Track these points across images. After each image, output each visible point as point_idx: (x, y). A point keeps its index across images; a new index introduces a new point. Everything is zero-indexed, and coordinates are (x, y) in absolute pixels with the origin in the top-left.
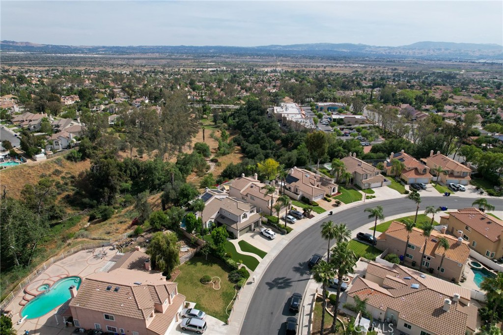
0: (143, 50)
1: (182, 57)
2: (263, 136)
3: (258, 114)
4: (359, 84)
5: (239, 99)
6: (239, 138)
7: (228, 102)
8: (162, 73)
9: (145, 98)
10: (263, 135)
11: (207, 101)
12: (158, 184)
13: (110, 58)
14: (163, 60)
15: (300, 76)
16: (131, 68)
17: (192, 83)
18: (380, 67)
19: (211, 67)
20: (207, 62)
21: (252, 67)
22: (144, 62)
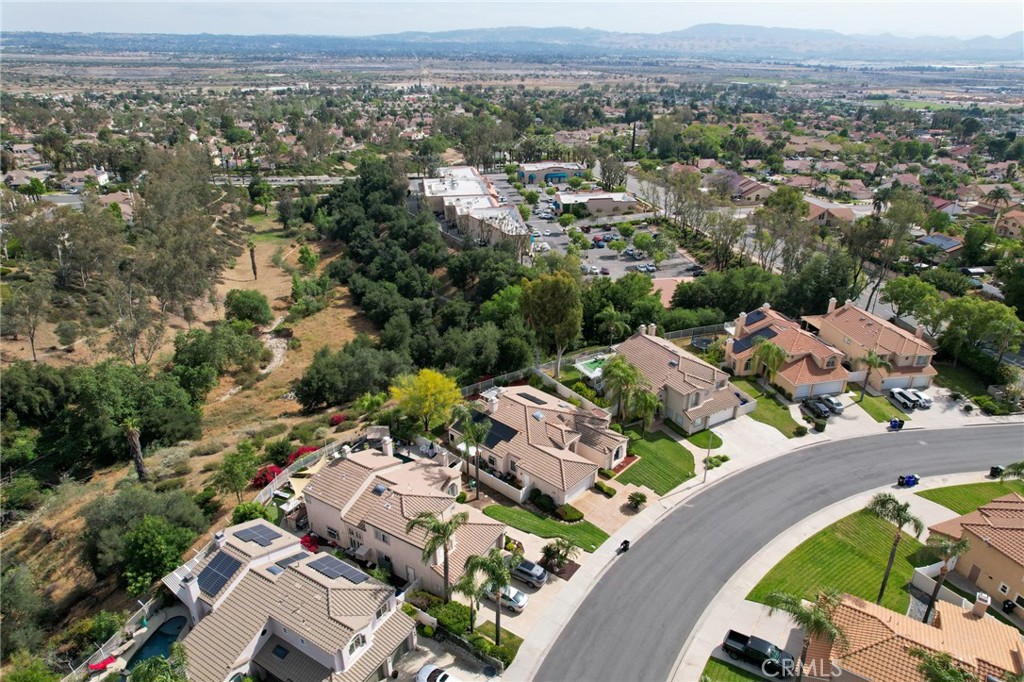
0: (110, 43)
1: (208, 61)
2: (403, 258)
3: (387, 201)
4: (597, 114)
5: (341, 159)
6: (344, 264)
7: (314, 170)
8: (157, 98)
9: (99, 169)
10: (404, 256)
11: (263, 170)
12: (116, 438)
13: (21, 62)
14: (161, 69)
15: (475, 101)
16: (78, 87)
17: (226, 125)
18: (631, 76)
19: (277, 84)
20: (267, 71)
21: (367, 81)
22: (113, 72)
